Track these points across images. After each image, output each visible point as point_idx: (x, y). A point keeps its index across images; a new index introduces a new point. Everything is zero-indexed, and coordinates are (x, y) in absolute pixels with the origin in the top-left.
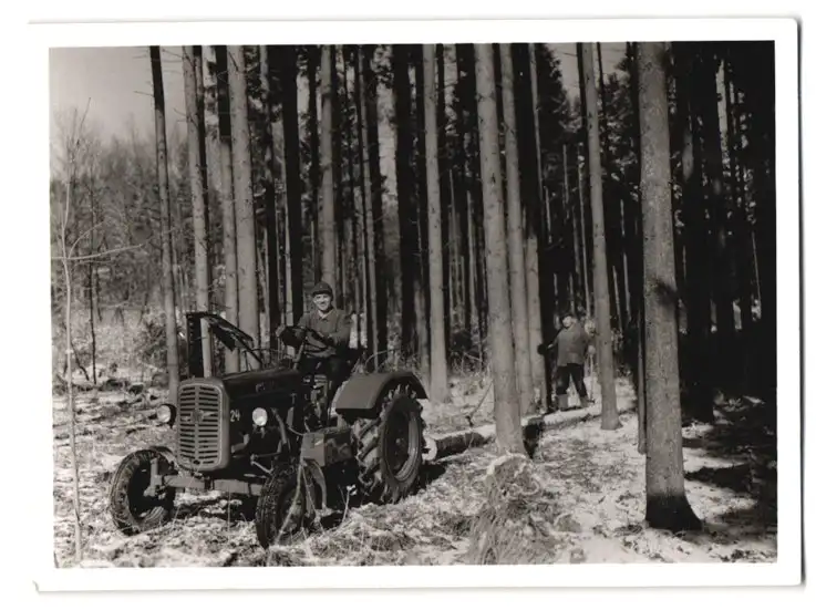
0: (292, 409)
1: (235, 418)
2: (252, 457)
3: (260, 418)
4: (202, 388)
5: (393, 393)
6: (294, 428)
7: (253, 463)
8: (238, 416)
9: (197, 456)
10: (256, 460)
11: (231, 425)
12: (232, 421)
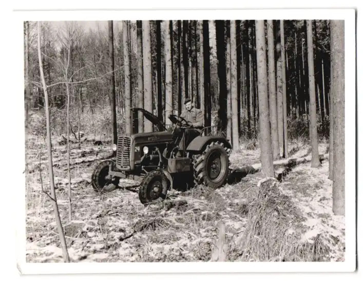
0: (166, 149)
2: (143, 167)
3: (146, 150)
4: (125, 137)
5: (214, 144)
6: (166, 157)
9: (122, 164)
10: (144, 168)
11: (135, 153)
12: (136, 151)
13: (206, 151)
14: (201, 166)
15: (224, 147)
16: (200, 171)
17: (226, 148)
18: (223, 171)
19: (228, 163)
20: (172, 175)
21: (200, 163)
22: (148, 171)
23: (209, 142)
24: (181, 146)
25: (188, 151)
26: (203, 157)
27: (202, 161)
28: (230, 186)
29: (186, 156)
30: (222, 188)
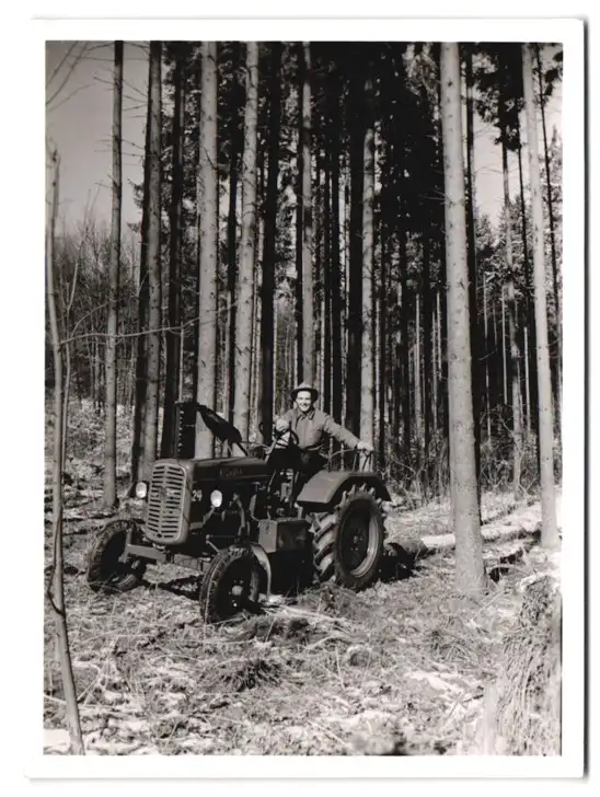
0: (255, 497)
1: (196, 498)
2: (208, 536)
3: (217, 500)
4: (171, 468)
5: (356, 490)
6: (255, 516)
7: (207, 542)
8: (200, 496)
9: (160, 529)
10: (210, 540)
11: (192, 504)
12: (194, 500)
13: (341, 504)
14: (328, 538)
15: (377, 498)
16: (327, 552)
17: (379, 500)
18: (372, 551)
19: (383, 534)
20: (270, 556)
21: (327, 531)
22: (219, 548)
23: (345, 486)
24: (285, 493)
25: (300, 503)
26: (332, 519)
27: (331, 527)
28: (386, 586)
29: (296, 515)
30: (368, 591)
